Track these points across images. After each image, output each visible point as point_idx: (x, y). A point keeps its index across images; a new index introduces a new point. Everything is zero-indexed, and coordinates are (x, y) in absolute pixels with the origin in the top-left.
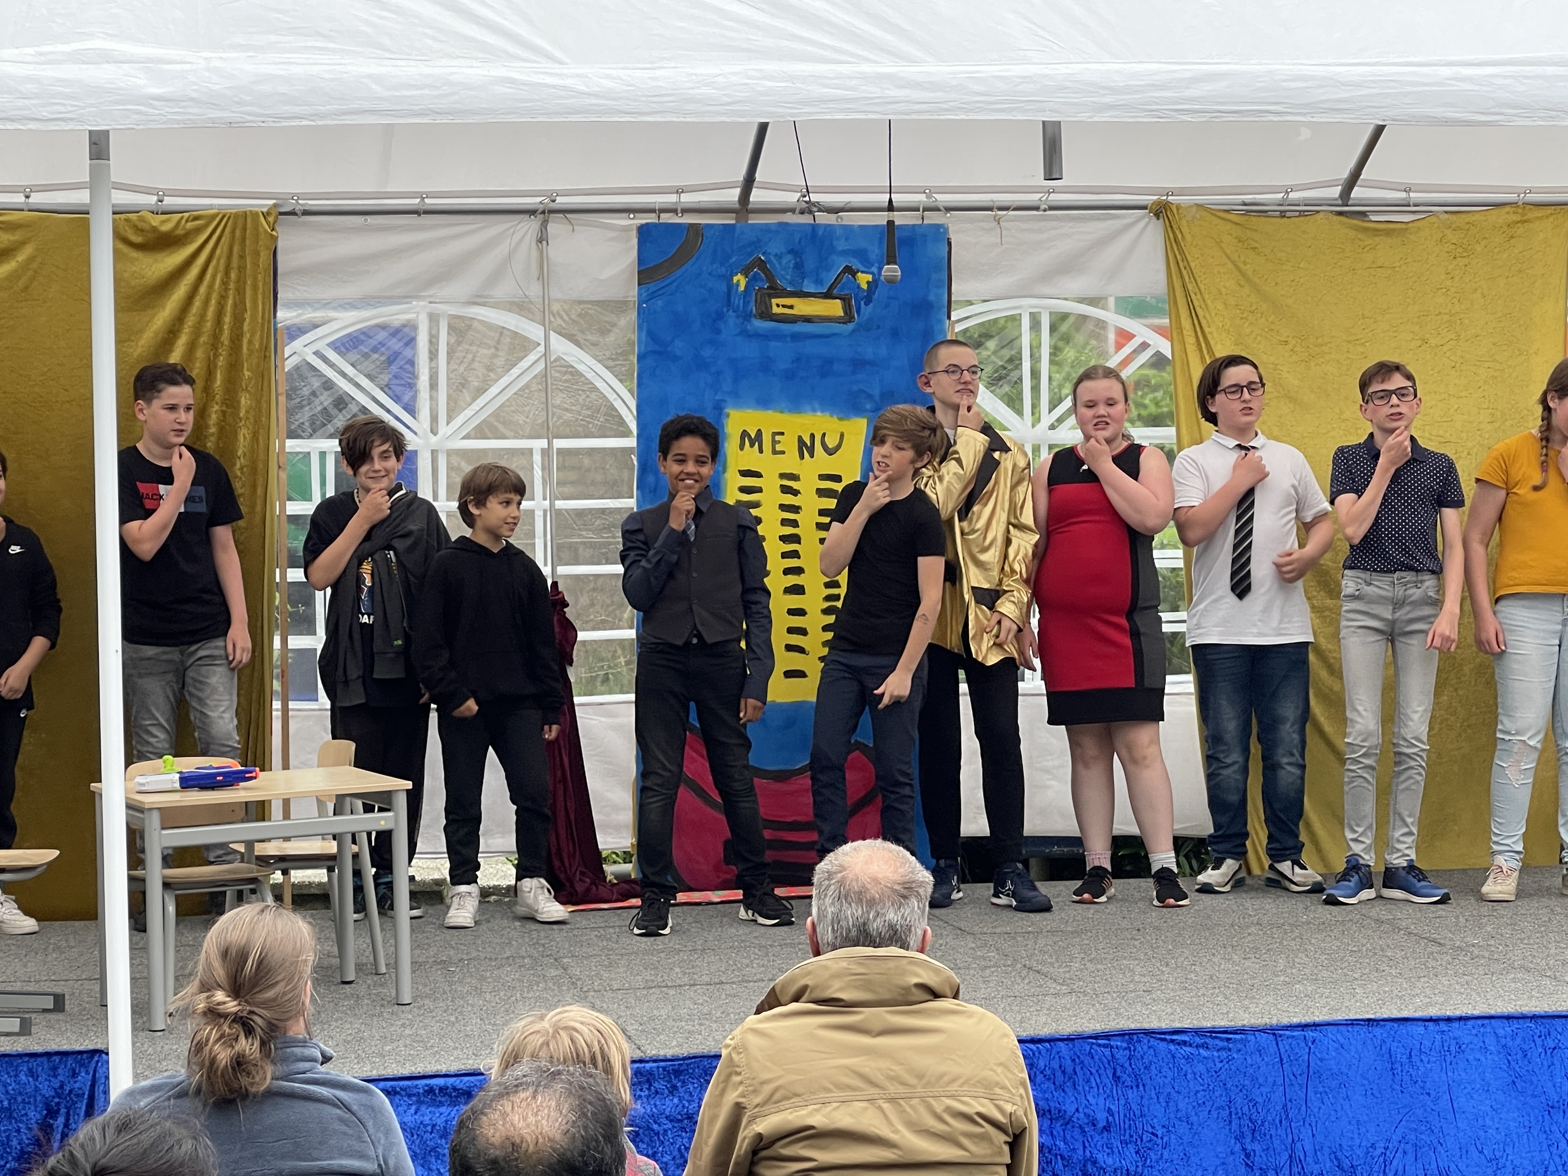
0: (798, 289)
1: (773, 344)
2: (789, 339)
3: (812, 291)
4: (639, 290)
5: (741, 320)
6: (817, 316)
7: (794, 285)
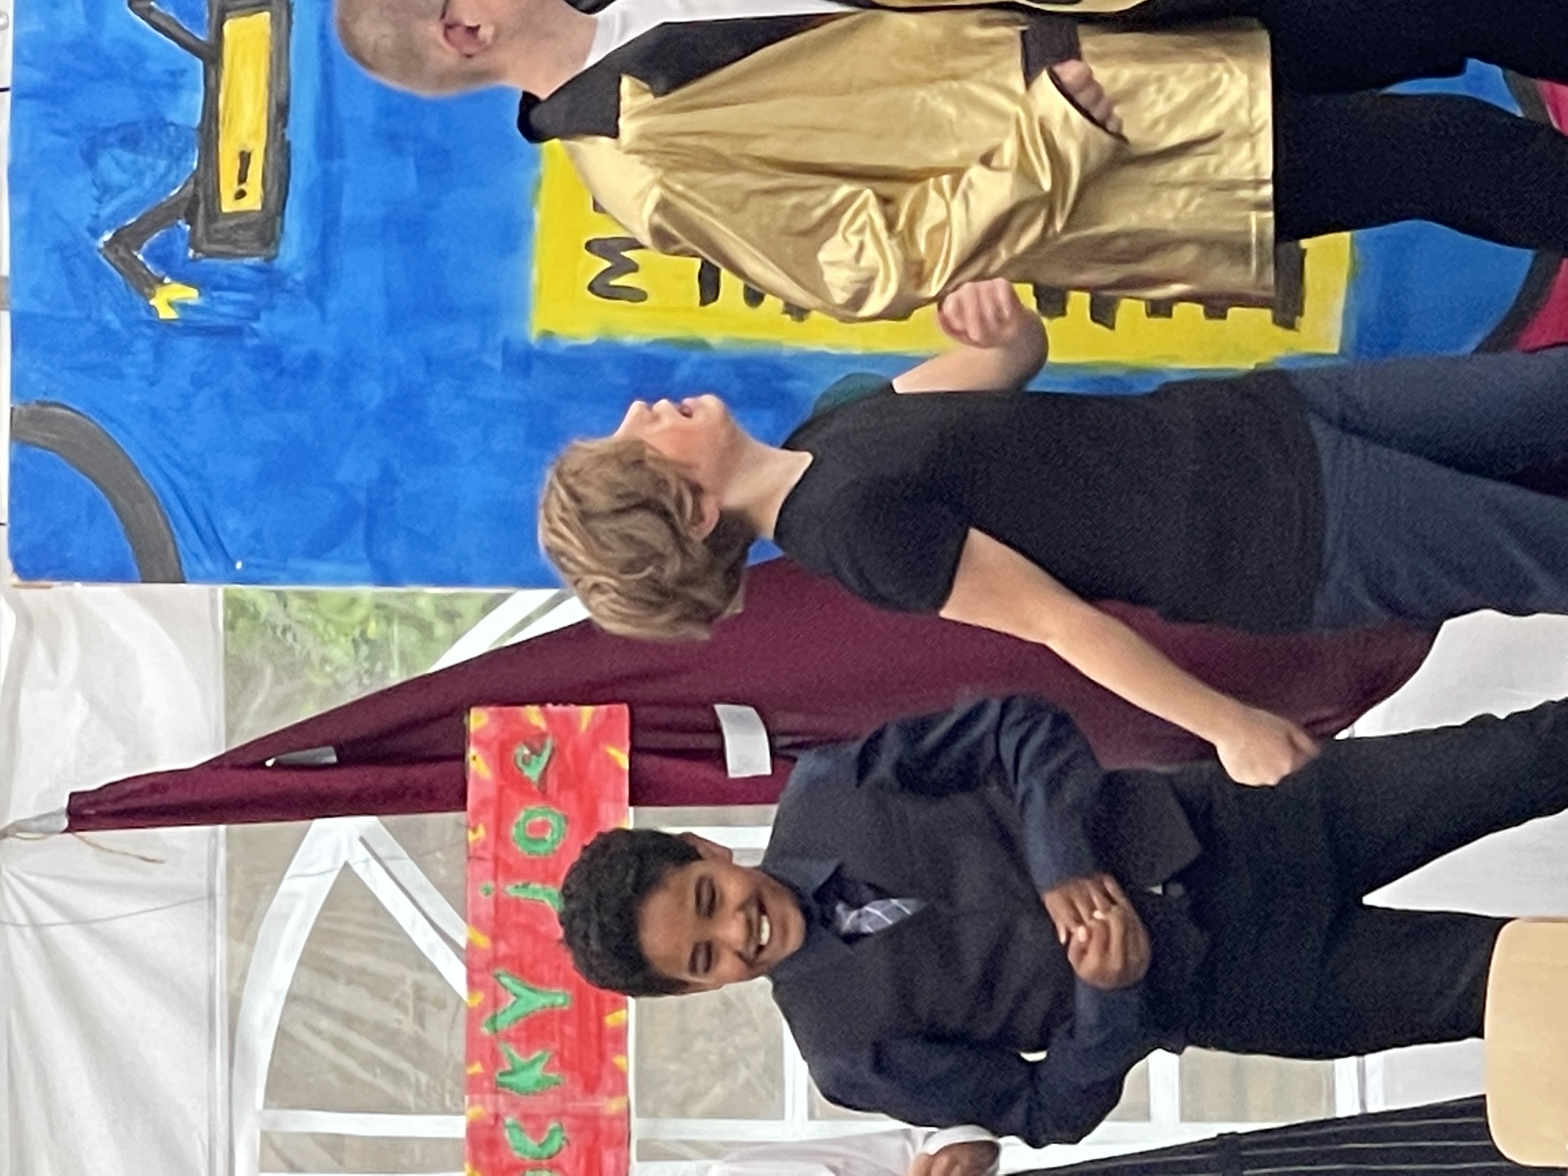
0: (196, 137)
1: (347, 210)
2: (335, 166)
3: (200, 98)
4: (195, 578)
5: (281, 300)
6: (270, 86)
7: (185, 151)
